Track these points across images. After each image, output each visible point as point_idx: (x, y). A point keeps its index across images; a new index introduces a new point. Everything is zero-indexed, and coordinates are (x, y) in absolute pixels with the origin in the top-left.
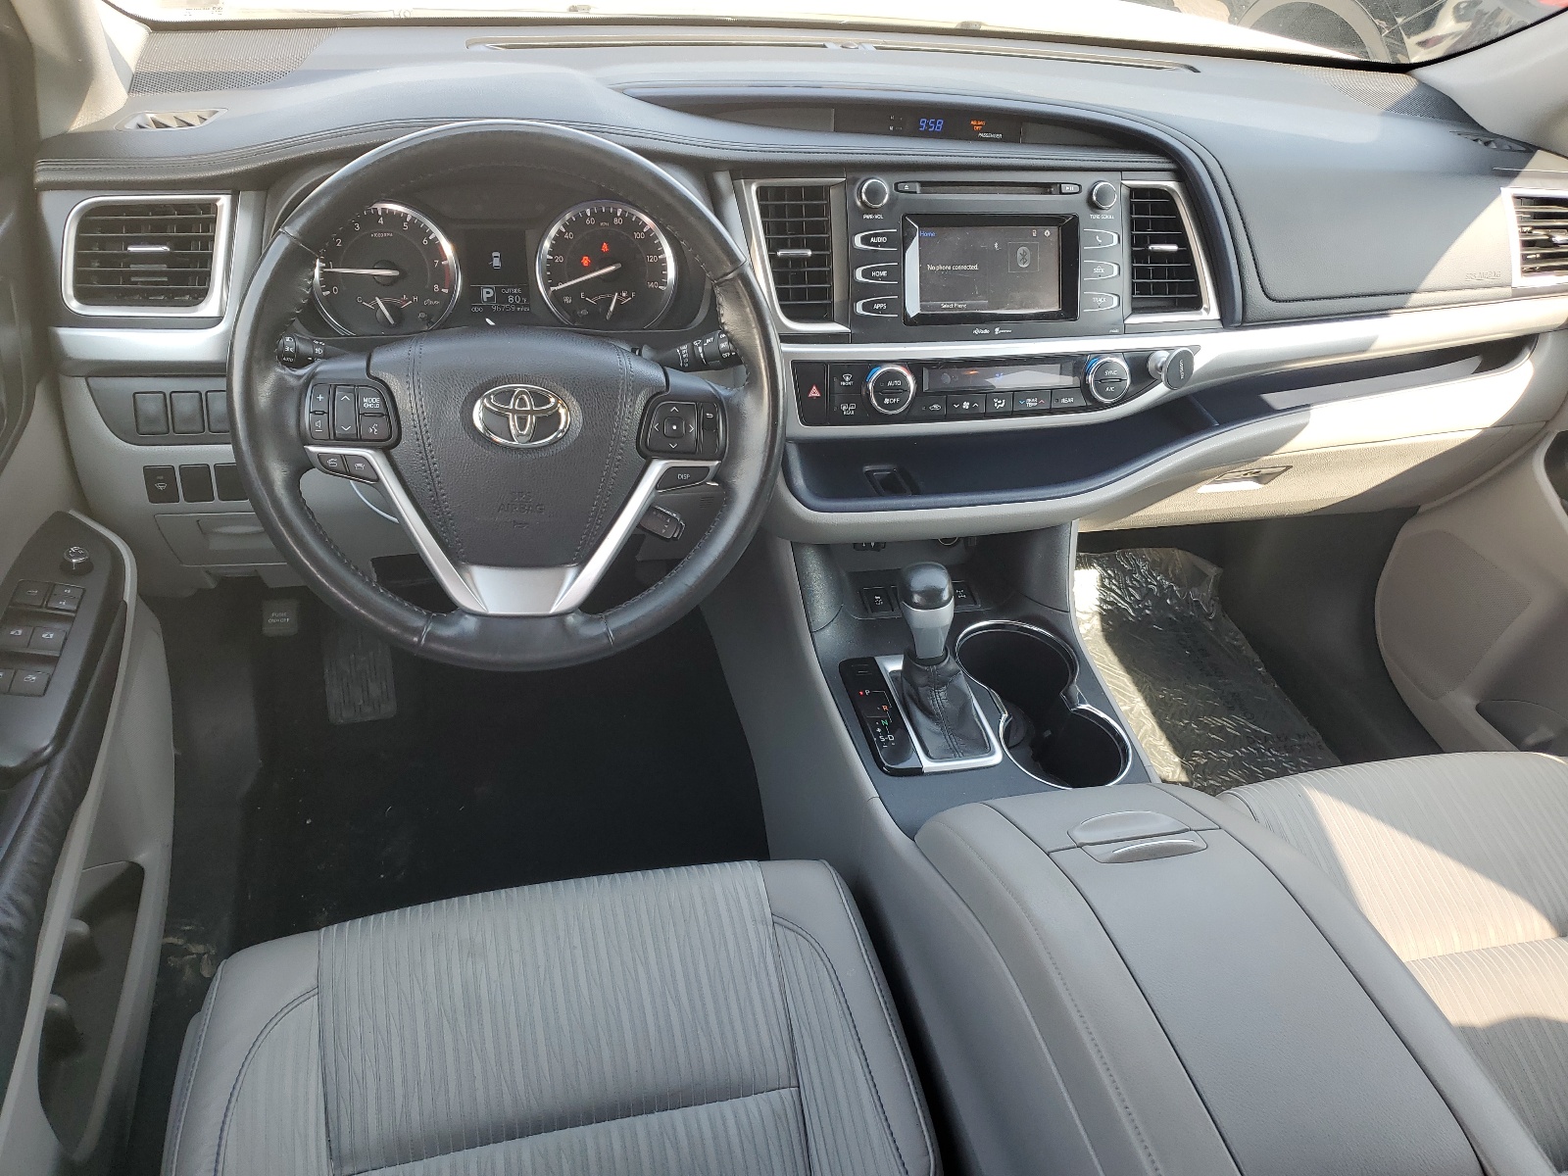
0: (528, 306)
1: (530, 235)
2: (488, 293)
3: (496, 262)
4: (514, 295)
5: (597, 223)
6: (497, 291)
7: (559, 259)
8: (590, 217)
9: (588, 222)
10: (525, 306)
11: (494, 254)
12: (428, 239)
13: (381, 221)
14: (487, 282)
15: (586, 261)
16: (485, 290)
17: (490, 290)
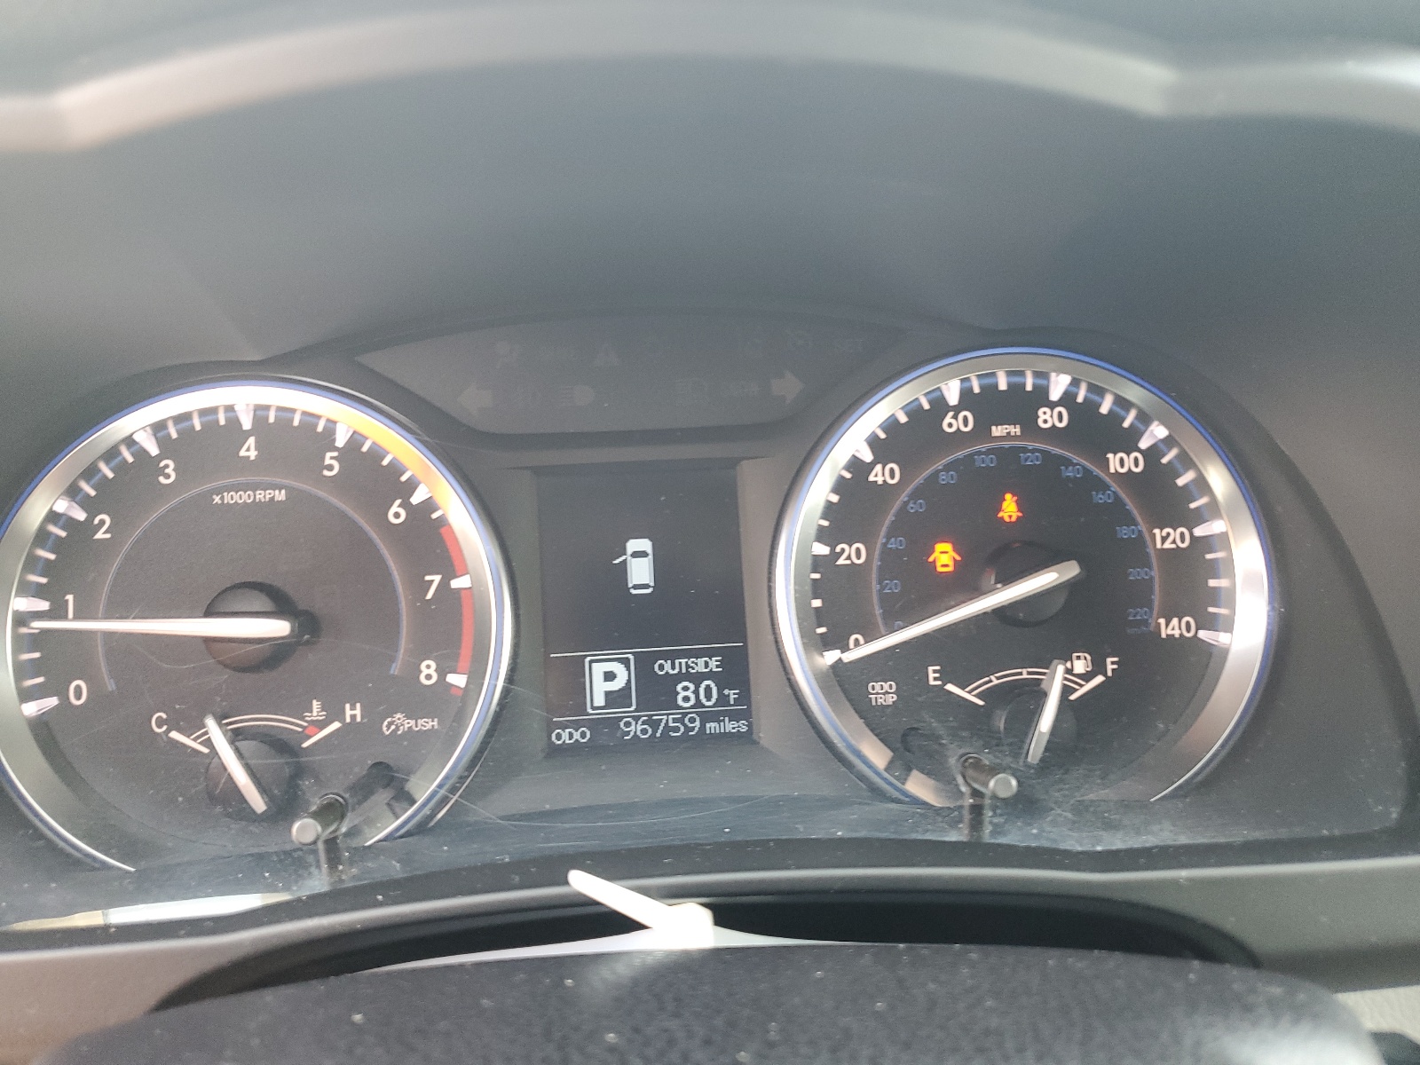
0: (746, 715)
1: (754, 481)
2: (610, 676)
3: (641, 573)
4: (697, 679)
5: (982, 429)
6: (644, 668)
7: (852, 553)
8: (957, 410)
9: (950, 424)
10: (735, 717)
11: (633, 545)
12: (406, 505)
13: (249, 450)
14: (606, 640)
15: (944, 556)
16: (599, 669)
17: (618, 668)
